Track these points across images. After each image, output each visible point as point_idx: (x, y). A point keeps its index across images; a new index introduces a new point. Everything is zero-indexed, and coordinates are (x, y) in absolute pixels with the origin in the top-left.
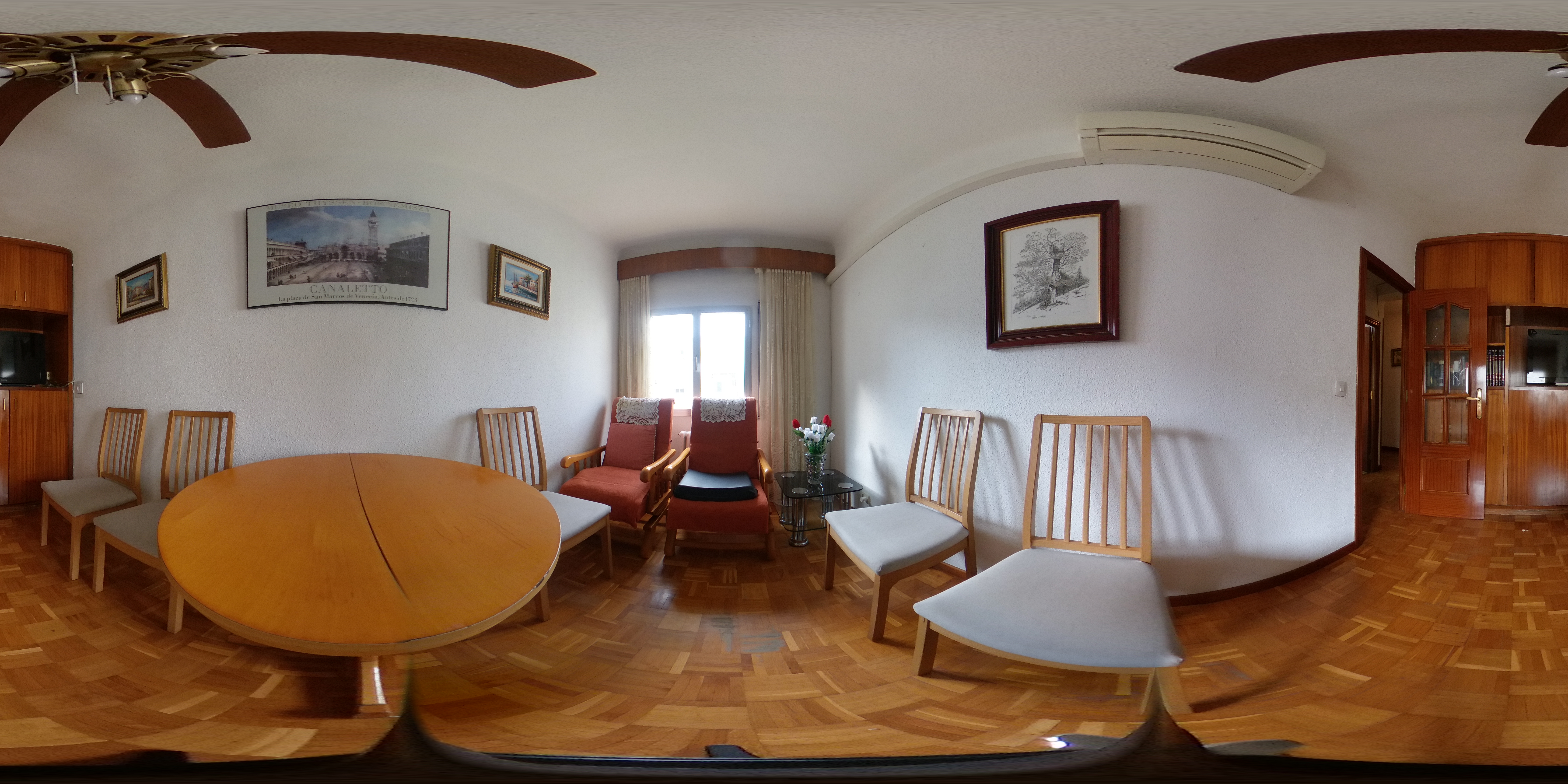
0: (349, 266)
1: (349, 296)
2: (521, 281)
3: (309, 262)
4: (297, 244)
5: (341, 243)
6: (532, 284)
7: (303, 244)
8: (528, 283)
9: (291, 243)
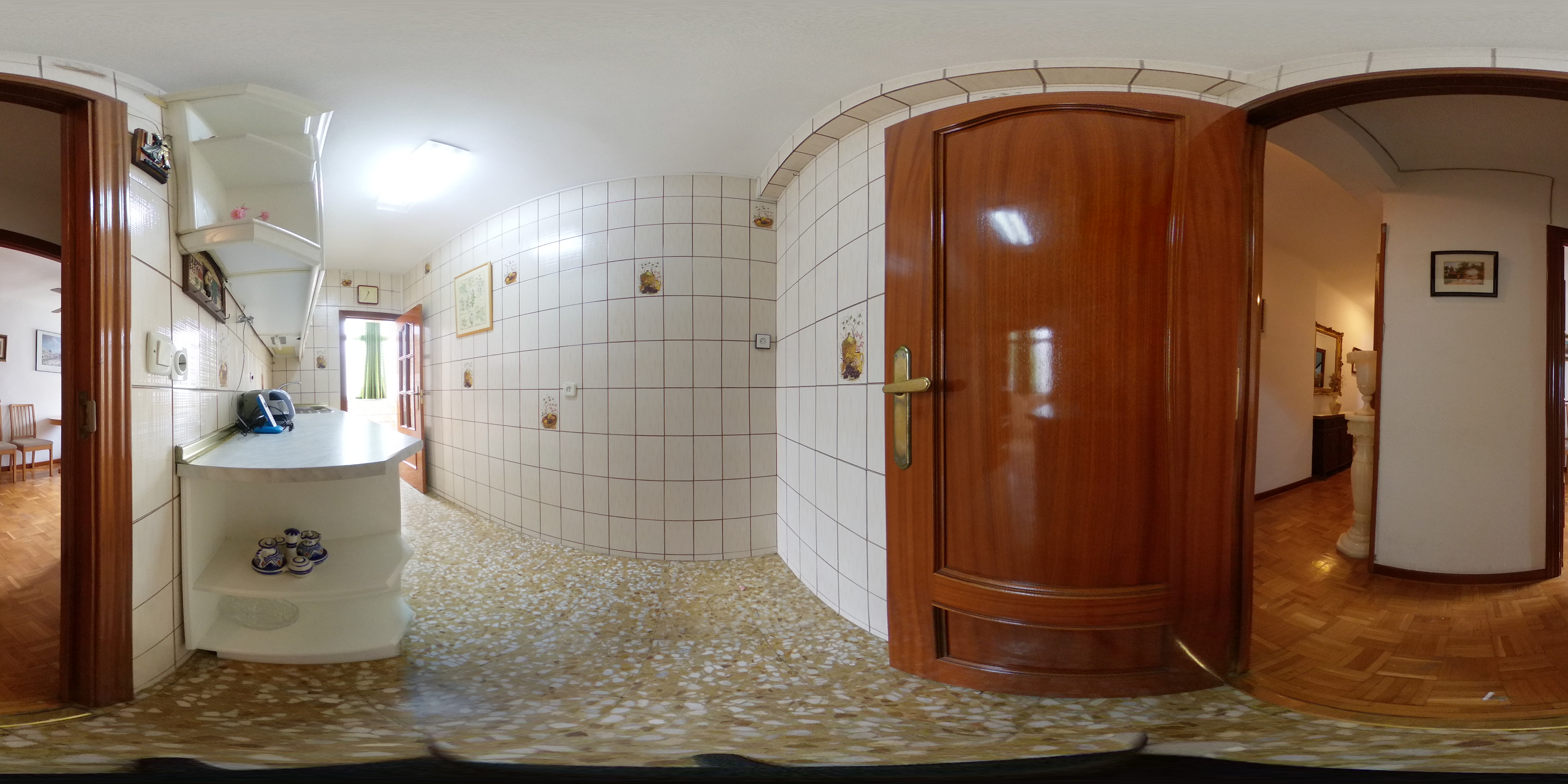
3: (52, 358)
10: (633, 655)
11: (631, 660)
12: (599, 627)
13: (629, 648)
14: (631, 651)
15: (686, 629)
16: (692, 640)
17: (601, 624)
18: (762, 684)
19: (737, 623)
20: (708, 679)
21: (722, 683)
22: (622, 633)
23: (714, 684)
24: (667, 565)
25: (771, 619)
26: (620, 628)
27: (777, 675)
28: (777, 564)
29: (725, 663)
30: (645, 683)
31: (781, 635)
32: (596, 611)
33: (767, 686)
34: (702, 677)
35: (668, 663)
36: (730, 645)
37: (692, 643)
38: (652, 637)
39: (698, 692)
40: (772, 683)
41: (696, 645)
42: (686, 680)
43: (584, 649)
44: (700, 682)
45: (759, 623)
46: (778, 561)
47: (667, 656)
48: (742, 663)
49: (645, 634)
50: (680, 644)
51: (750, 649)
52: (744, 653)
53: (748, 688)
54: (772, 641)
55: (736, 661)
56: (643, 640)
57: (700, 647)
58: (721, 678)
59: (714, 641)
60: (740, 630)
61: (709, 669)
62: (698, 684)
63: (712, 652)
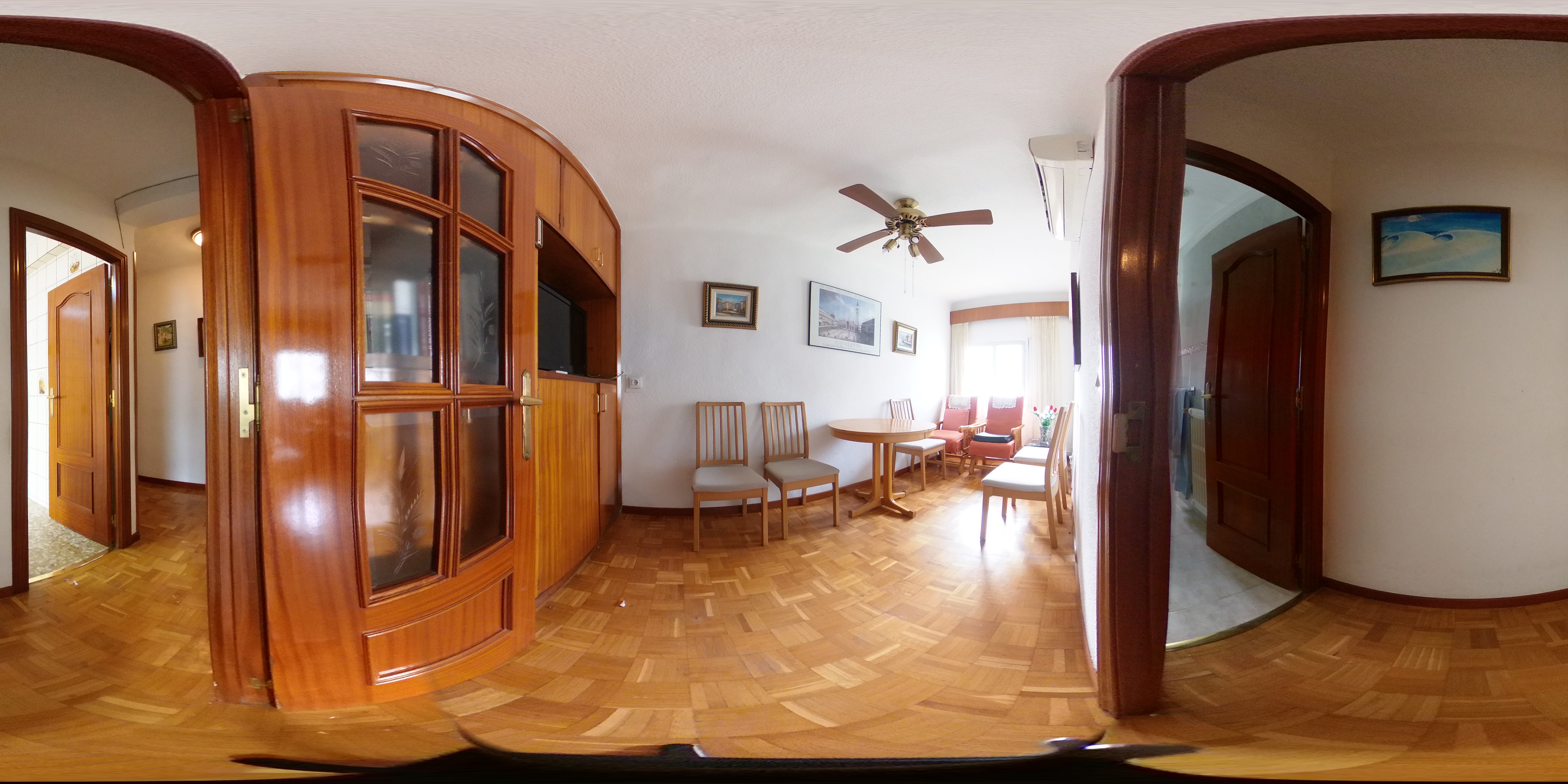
0: (849, 333)
1: (849, 349)
2: (905, 338)
3: (836, 327)
4: (831, 315)
5: (847, 320)
6: (909, 339)
7: (833, 316)
8: (908, 339)
9: (829, 314)
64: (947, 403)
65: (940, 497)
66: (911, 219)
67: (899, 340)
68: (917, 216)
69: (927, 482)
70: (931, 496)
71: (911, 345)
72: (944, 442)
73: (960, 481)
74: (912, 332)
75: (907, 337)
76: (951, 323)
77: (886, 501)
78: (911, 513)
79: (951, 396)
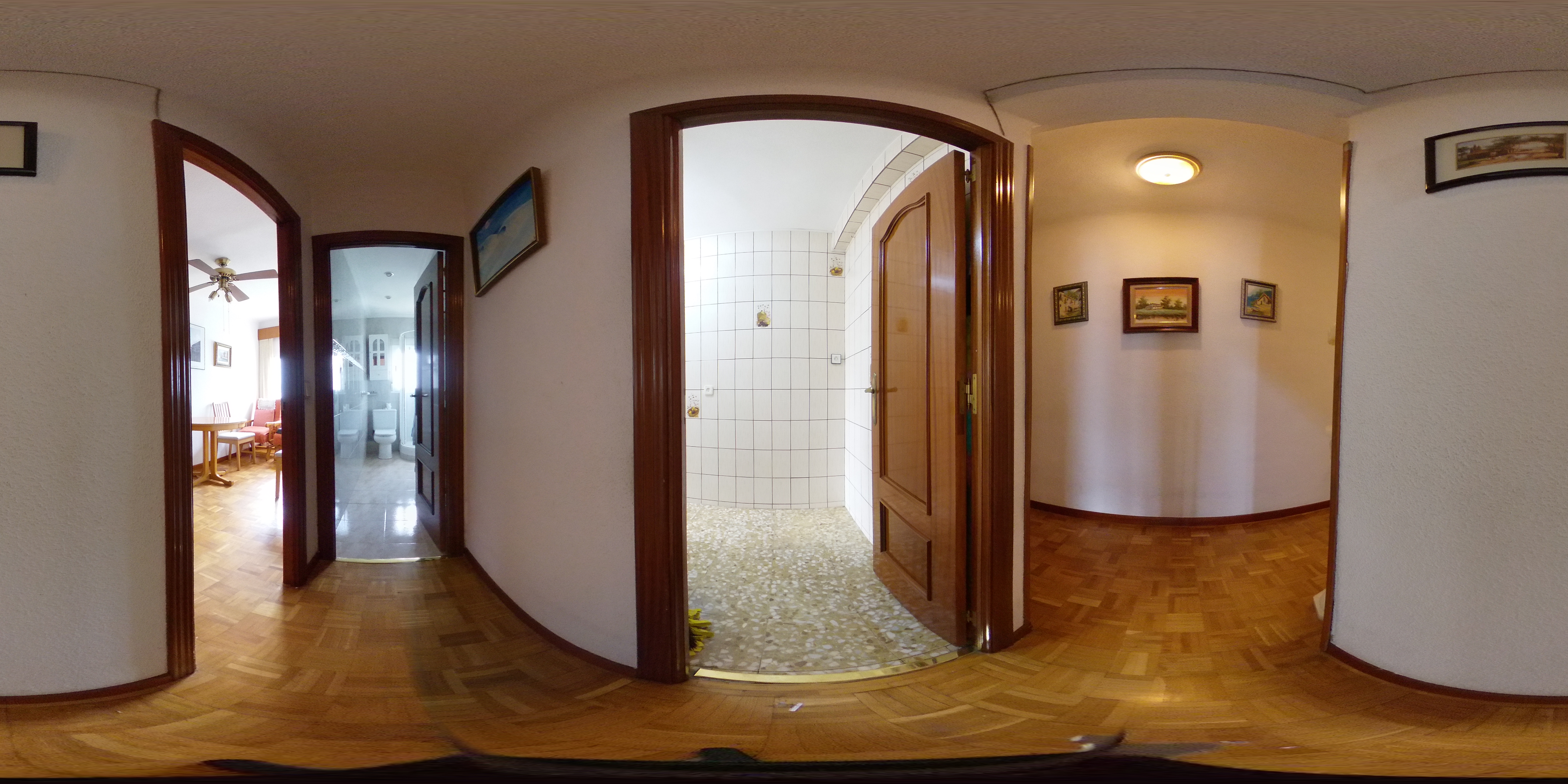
2: (223, 355)
8: (225, 355)
10: (767, 558)
11: (766, 560)
12: (744, 545)
13: (763, 555)
14: (765, 556)
15: (789, 544)
16: (792, 549)
17: (745, 544)
18: (819, 572)
19: (815, 541)
20: (799, 569)
21: (804, 571)
22: (757, 547)
23: (801, 571)
24: (774, 512)
25: (832, 540)
26: (755, 545)
27: (826, 568)
28: (844, 512)
29: (806, 561)
30: (776, 571)
31: (835, 549)
32: (739, 537)
33: (821, 574)
34: (797, 568)
35: (782, 561)
36: (810, 552)
37: (792, 551)
38: (772, 548)
39: (796, 575)
40: (823, 572)
41: (793, 552)
42: (791, 570)
43: (743, 557)
44: (796, 571)
45: (825, 542)
46: (844, 511)
47: (781, 558)
48: (813, 561)
49: (769, 547)
50: (787, 551)
51: (819, 555)
52: (815, 557)
53: (813, 574)
54: (830, 551)
55: (811, 560)
56: (768, 550)
57: (796, 553)
58: (804, 569)
59: (802, 550)
60: (815, 545)
61: (800, 564)
62: (795, 571)
63: (801, 556)
64: (257, 406)
65: (251, 474)
66: (227, 276)
67: (219, 357)
68: (230, 274)
69: (241, 466)
70: (244, 474)
71: (227, 360)
72: (254, 434)
73: (266, 464)
74: (228, 350)
75: (224, 353)
76: (259, 339)
77: (213, 476)
78: (230, 482)
79: (260, 399)
